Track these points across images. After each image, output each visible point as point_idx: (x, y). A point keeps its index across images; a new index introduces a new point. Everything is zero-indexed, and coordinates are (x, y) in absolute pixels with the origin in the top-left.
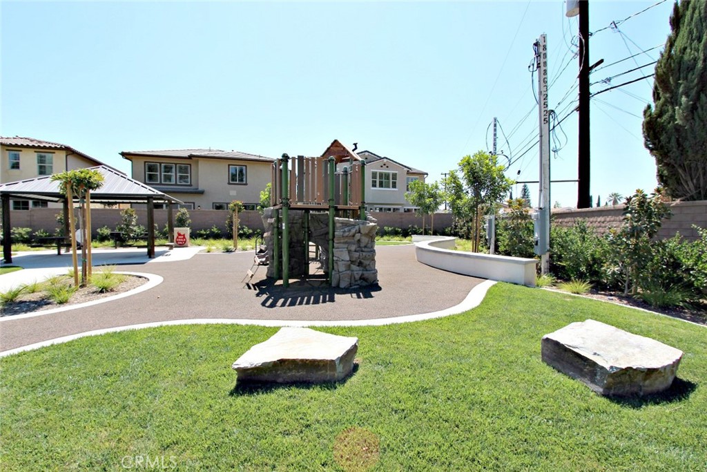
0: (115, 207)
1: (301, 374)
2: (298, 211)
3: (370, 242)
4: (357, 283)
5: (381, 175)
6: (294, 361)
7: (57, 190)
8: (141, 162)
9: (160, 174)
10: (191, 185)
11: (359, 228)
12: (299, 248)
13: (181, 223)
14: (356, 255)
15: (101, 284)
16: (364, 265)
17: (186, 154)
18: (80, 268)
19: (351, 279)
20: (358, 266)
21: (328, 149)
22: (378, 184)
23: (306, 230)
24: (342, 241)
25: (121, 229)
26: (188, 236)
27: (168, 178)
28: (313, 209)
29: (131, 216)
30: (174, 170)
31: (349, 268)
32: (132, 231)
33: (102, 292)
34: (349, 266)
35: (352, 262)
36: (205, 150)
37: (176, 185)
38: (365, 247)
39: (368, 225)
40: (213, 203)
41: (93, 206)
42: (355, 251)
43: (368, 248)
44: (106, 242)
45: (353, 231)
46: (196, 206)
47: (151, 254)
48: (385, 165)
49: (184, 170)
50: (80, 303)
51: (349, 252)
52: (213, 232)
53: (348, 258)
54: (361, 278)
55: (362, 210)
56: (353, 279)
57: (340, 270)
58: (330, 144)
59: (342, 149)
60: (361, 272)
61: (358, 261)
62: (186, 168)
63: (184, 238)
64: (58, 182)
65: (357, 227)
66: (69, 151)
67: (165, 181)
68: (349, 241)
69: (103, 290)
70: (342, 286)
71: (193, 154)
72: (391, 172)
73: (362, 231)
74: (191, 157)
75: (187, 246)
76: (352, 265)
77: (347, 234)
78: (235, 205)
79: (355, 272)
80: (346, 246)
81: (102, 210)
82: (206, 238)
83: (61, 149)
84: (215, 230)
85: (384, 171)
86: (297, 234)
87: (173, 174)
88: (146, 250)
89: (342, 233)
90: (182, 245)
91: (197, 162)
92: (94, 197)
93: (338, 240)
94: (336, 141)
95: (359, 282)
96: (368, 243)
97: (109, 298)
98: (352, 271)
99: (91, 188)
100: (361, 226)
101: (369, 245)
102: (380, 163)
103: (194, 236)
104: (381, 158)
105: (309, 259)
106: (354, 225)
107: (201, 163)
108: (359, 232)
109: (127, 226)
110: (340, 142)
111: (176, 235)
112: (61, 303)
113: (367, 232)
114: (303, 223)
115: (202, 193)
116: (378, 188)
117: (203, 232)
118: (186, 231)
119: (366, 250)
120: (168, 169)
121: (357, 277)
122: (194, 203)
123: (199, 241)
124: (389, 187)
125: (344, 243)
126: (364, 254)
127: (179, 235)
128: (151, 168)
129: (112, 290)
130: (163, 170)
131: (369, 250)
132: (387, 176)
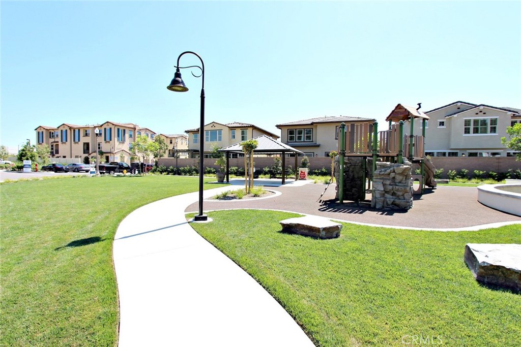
0: (272, 156)
1: (306, 231)
2: (359, 158)
3: (404, 179)
4: (389, 206)
5: (476, 122)
6: (303, 225)
7: (241, 149)
8: (286, 130)
9: (296, 135)
10: (312, 141)
11: (394, 169)
12: (359, 182)
13: (304, 165)
14: (390, 187)
15: (255, 193)
16: (397, 195)
17: (310, 123)
18: (248, 186)
19: (383, 203)
20: (392, 195)
21: (393, 111)
22: (472, 130)
23: (364, 170)
24: (379, 177)
25: (274, 168)
26: (306, 174)
27: (300, 138)
28: (368, 156)
29: (279, 161)
30: (303, 133)
31: (383, 195)
32: (279, 169)
33: (254, 196)
34: (384, 194)
35: (386, 192)
36: (322, 118)
37: (304, 142)
38: (400, 182)
39: (401, 167)
40: (326, 152)
41: (254, 156)
42: (390, 185)
43: (402, 183)
44: (267, 175)
45: (388, 171)
46: (315, 155)
47: (283, 183)
48: (481, 112)
49: (309, 132)
50: (246, 199)
51: (384, 185)
52: (323, 171)
53: (383, 189)
54: (392, 204)
55: (400, 156)
56: (385, 203)
57: (377, 197)
58: (394, 108)
59: (404, 110)
60: (393, 200)
61: (392, 192)
62: (310, 131)
63: (304, 174)
64: (241, 146)
65: (392, 169)
66: (254, 127)
67: (307, 139)
68: (384, 177)
69: (255, 196)
70: (377, 207)
71: (314, 121)
72: (488, 118)
73: (396, 171)
74: (312, 124)
75: (305, 180)
76: (386, 194)
77: (383, 173)
78: (332, 154)
79: (388, 199)
80: (382, 181)
81: (266, 158)
82: (318, 175)
83: (250, 127)
84: (324, 170)
85: (481, 117)
86: (358, 173)
87: (303, 135)
88: (281, 180)
89: (379, 172)
90: (303, 178)
91: (316, 126)
92: (255, 151)
93: (376, 177)
94: (399, 105)
95: (391, 206)
96: (402, 180)
97: (257, 198)
98: (386, 198)
99: (253, 148)
100: (395, 168)
101: (403, 181)
102: (476, 110)
103: (310, 173)
104: (476, 106)
105: (365, 190)
106: (390, 167)
107: (319, 126)
108: (394, 172)
109: (277, 166)
110: (402, 105)
111: (300, 172)
112: (240, 198)
113: (401, 172)
114: (362, 165)
115: (318, 146)
116: (471, 134)
117: (316, 171)
118: (306, 170)
119: (400, 184)
120: (300, 133)
121: (389, 202)
122: (314, 153)
123: (314, 176)
124: (486, 132)
125: (380, 179)
126: (397, 187)
127: (302, 172)
128: (291, 132)
129: (259, 196)
130: (297, 133)
131: (403, 185)
132: (484, 123)
